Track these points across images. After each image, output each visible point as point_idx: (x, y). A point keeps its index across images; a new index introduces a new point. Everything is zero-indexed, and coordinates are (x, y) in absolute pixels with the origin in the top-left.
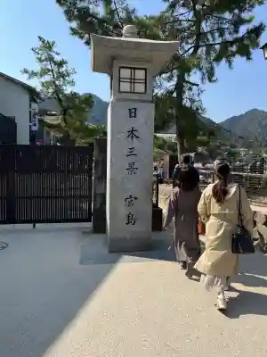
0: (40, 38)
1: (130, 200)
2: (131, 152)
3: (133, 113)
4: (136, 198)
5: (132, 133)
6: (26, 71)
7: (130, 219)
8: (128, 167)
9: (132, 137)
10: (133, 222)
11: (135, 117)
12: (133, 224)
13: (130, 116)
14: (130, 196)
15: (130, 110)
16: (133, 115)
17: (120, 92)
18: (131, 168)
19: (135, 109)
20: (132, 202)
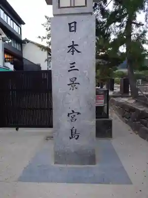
0: (46, 17)
1: (73, 115)
2: (73, 67)
3: (72, 27)
4: (78, 113)
5: (73, 48)
6: (40, 37)
7: (74, 134)
8: (69, 83)
9: (73, 51)
10: (76, 137)
11: (75, 31)
12: (76, 139)
13: (70, 31)
14: (73, 111)
15: (70, 24)
16: (73, 29)
17: (59, 7)
18: (73, 83)
19: (75, 23)
20: (75, 118)
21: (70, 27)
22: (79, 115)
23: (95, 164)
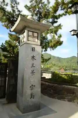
1: (32, 87)
2: (33, 66)
4: (34, 86)
5: (33, 57)
7: (32, 96)
8: (31, 72)
9: (33, 59)
10: (33, 97)
11: (34, 51)
12: (33, 98)
13: (32, 51)
14: (32, 85)
15: (32, 48)
16: (33, 50)
17: (28, 40)
18: (33, 72)
19: (34, 48)
20: (33, 88)
21: (32, 49)
22: (35, 87)
23: (40, 110)
